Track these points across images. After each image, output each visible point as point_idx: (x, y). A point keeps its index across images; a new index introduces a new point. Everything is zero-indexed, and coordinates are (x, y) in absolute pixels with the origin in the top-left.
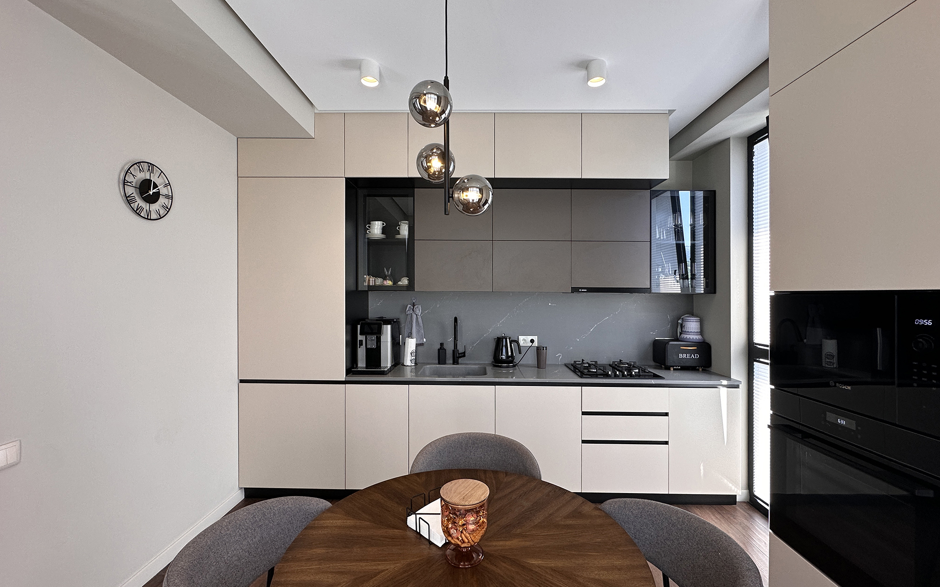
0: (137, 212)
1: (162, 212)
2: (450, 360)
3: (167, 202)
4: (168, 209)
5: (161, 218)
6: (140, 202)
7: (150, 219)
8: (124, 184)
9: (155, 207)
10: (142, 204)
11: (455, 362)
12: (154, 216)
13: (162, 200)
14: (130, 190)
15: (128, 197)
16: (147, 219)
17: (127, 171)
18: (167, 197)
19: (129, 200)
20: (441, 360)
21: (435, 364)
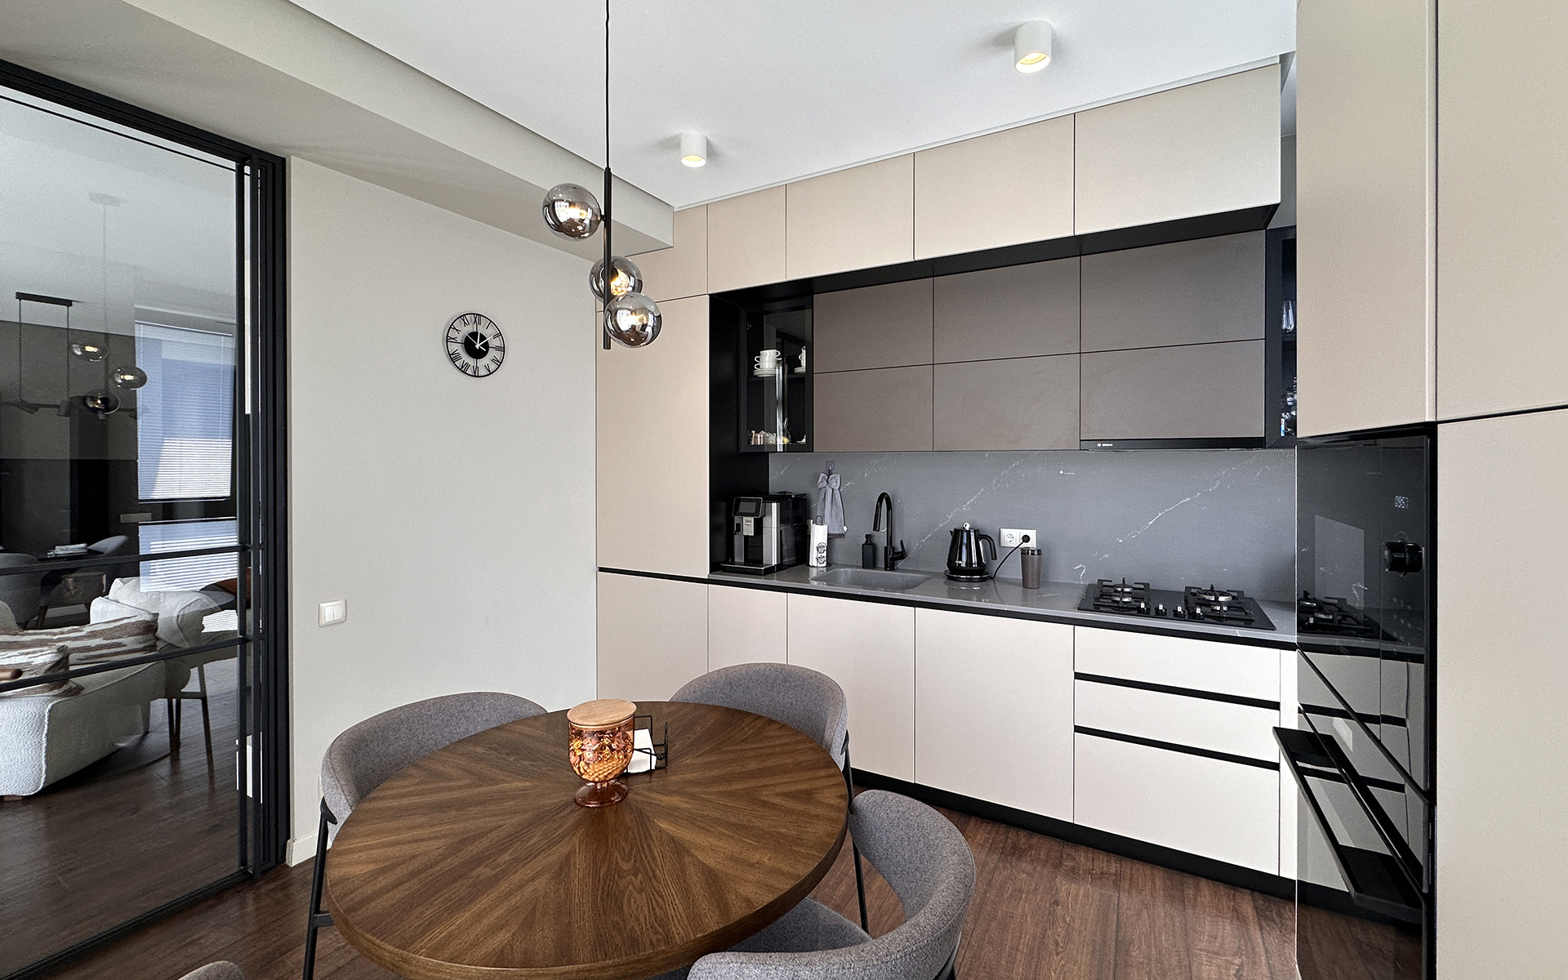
0: (463, 369)
1: (493, 367)
2: (881, 562)
3: (498, 355)
4: (499, 363)
5: (491, 374)
6: (466, 358)
7: (478, 376)
8: (447, 342)
9: (482, 362)
10: (471, 361)
11: (890, 565)
12: (483, 372)
13: (492, 353)
14: (453, 347)
15: (453, 354)
16: (475, 376)
17: (450, 327)
18: (498, 348)
19: (453, 357)
20: (869, 561)
21: (858, 567)
